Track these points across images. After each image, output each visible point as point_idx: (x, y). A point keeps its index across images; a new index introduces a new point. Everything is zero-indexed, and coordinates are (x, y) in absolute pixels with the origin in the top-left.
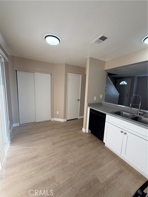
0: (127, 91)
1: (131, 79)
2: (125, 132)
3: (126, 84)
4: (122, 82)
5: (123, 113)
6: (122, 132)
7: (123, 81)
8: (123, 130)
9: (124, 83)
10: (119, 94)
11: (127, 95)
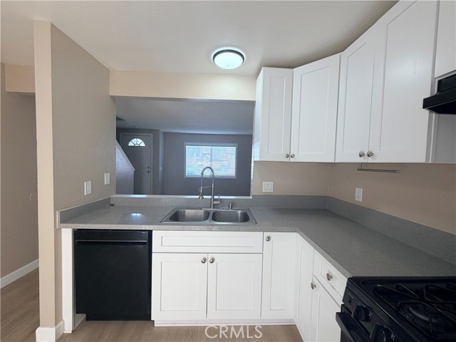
0: (147, 162)
1: (151, 135)
2: (209, 257)
3: (143, 145)
4: (133, 141)
5: (184, 212)
6: (204, 261)
7: (137, 138)
8: (206, 256)
9: (137, 142)
10: (134, 170)
11: (149, 170)
